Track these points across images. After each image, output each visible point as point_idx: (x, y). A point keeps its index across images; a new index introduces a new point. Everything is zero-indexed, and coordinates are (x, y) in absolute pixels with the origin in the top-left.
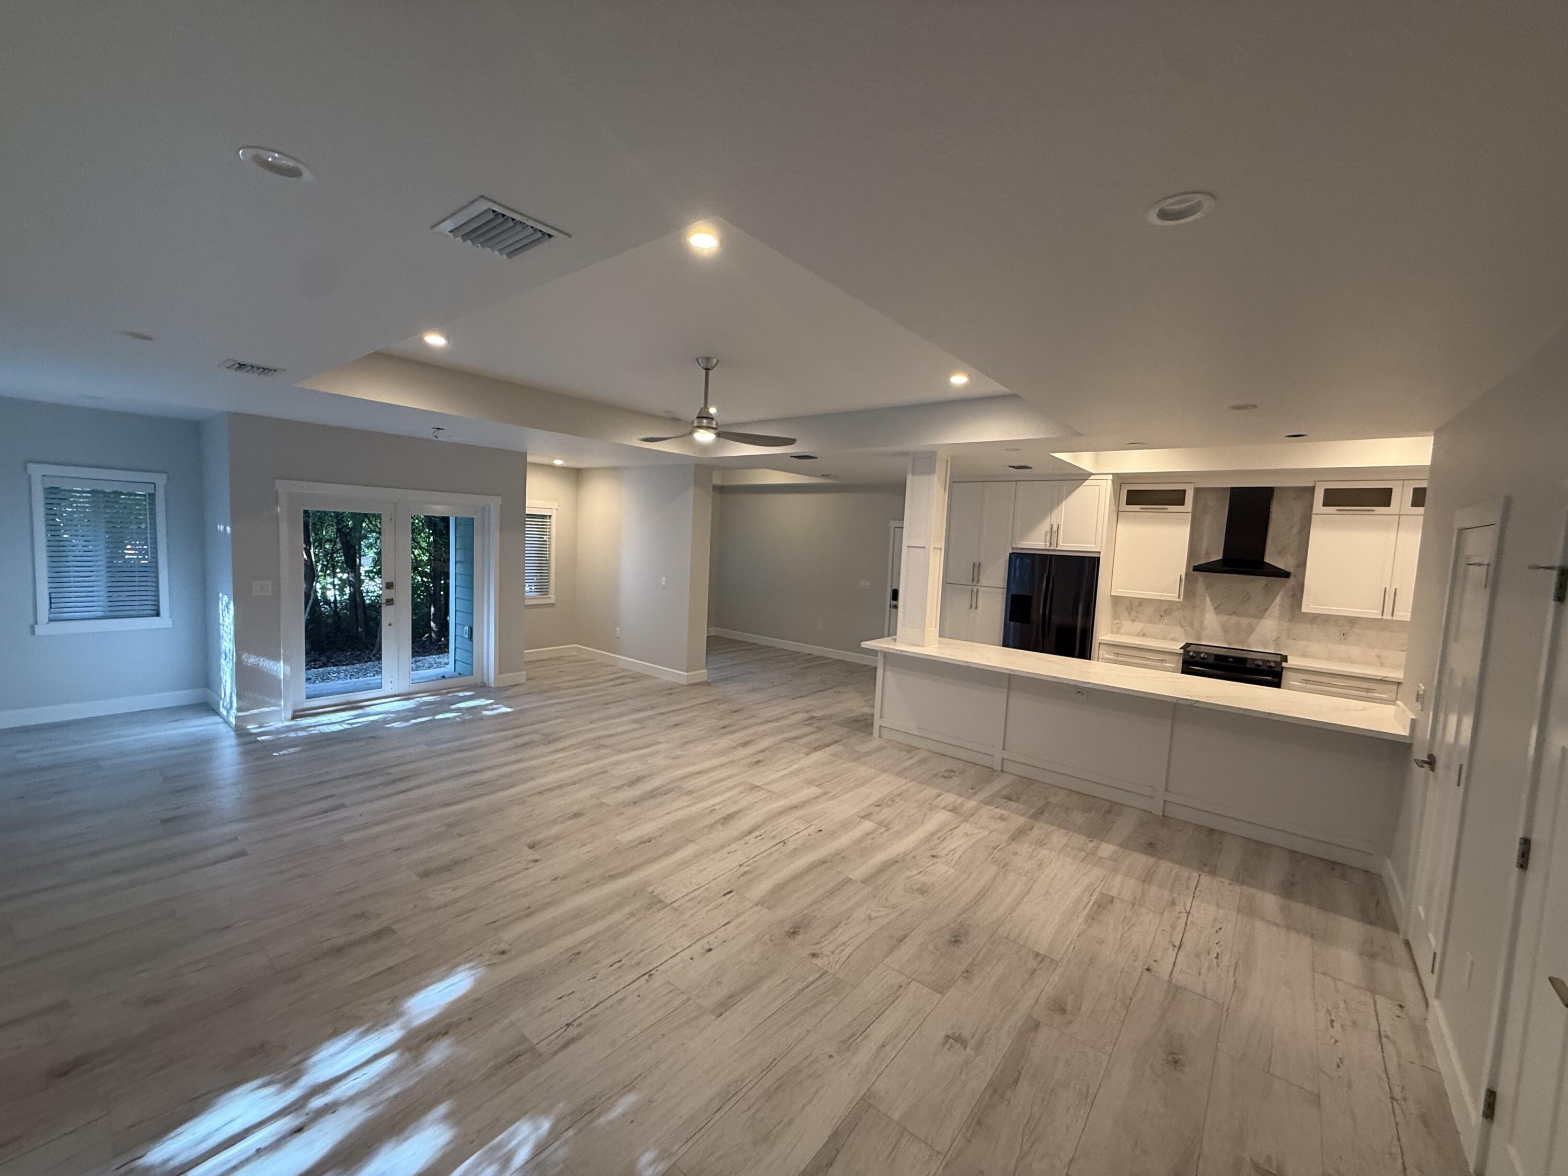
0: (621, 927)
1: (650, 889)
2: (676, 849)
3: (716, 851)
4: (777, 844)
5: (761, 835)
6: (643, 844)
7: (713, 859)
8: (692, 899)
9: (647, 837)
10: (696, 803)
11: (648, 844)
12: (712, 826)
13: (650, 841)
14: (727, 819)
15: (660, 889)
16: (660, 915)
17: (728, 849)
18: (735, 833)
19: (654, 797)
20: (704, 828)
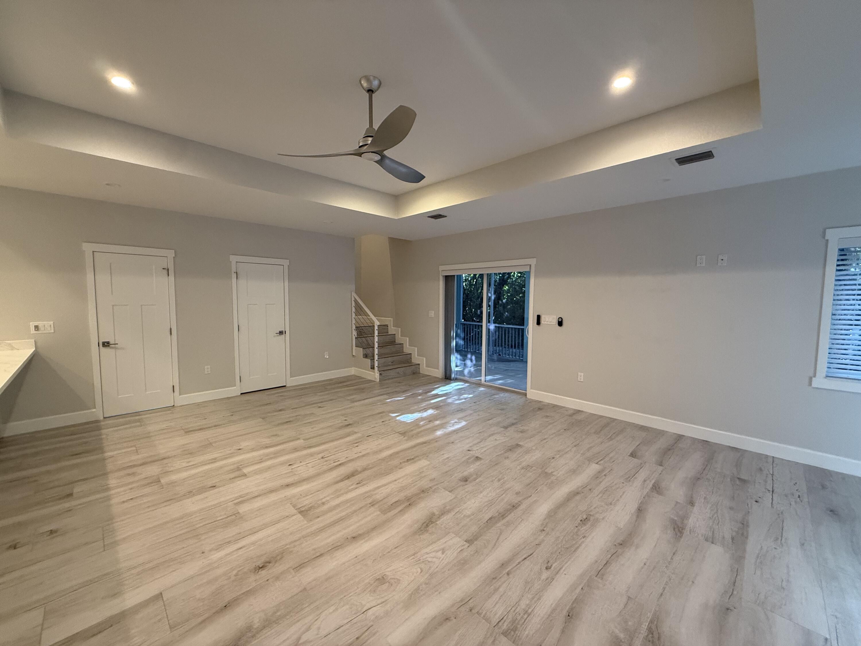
0: (416, 427)
1: (406, 438)
2: (391, 455)
3: (368, 454)
4: (328, 457)
5: (334, 462)
6: (412, 458)
7: (371, 449)
8: (386, 434)
9: (409, 462)
10: (370, 491)
11: (409, 458)
12: (365, 469)
13: (407, 460)
14: (348, 477)
15: (401, 438)
16: (401, 430)
17: (361, 454)
18: (350, 464)
19: (408, 499)
20: (371, 468)
